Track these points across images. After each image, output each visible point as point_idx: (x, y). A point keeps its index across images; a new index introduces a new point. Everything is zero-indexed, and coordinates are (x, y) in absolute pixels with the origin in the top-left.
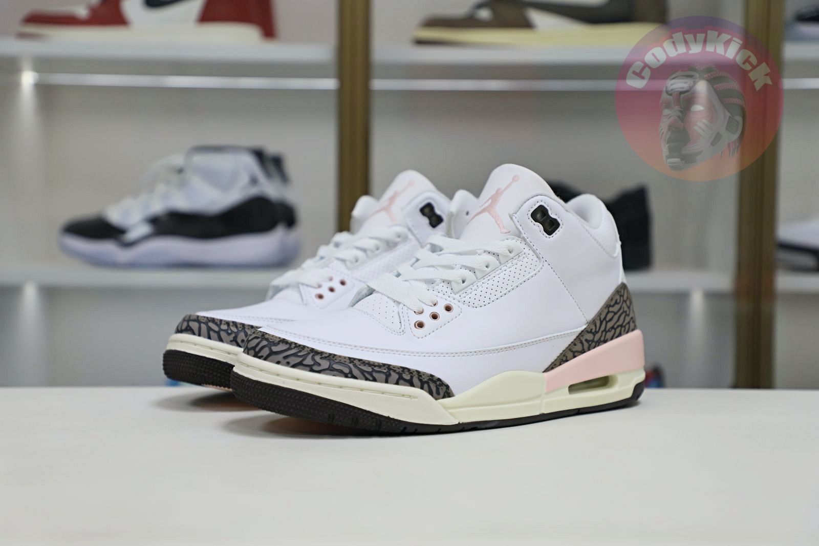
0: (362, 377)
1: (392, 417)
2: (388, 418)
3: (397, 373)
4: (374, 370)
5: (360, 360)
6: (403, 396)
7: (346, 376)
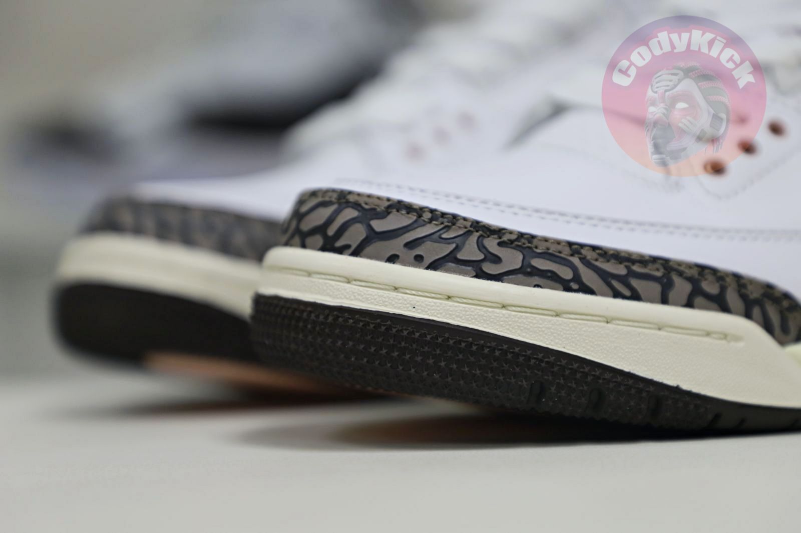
0: (605, 288)
1: (685, 386)
2: (677, 390)
3: (687, 279)
4: (631, 273)
5: (594, 248)
6: (708, 334)
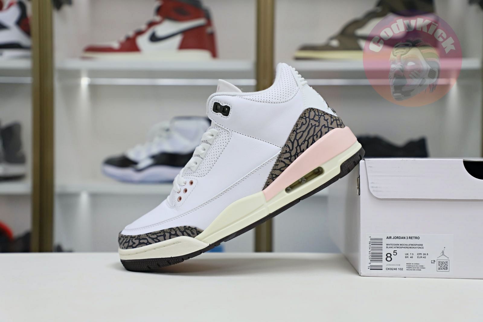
0: (154, 242)
1: (173, 256)
2: (171, 258)
3: (169, 233)
4: (158, 236)
5: (151, 233)
6: (174, 243)
7: (147, 244)
